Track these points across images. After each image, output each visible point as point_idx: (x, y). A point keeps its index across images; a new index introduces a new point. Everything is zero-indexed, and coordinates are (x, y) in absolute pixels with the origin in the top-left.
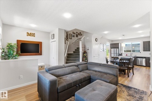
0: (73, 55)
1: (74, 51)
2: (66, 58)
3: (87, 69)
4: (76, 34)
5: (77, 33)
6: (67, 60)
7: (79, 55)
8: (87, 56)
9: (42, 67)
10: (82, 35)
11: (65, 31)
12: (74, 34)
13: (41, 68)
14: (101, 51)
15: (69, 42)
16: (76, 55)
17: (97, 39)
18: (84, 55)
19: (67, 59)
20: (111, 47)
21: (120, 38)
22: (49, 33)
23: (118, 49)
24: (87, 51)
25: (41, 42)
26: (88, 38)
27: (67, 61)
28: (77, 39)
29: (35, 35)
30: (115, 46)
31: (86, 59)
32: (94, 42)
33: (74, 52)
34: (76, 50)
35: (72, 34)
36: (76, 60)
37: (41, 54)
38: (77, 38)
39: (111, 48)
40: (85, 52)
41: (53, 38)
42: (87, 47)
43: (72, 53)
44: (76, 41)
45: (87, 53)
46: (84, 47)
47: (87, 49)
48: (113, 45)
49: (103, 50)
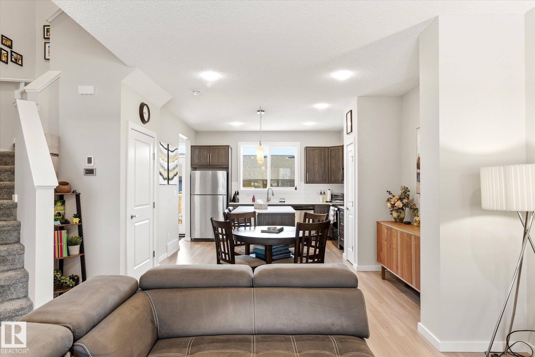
8: (78, 215)
10: (17, 60)
14: (161, 179)
17: (145, 110)
18: (58, 209)
20: (196, 161)
21: (236, 125)
24: (82, 184)
30: (212, 157)
31: (70, 243)
32: (131, 125)
39: (194, 167)
40: (61, 193)
42: (81, 152)
45: (78, 197)
46: (55, 155)
47: (83, 172)
48: (205, 153)
49: (166, 176)
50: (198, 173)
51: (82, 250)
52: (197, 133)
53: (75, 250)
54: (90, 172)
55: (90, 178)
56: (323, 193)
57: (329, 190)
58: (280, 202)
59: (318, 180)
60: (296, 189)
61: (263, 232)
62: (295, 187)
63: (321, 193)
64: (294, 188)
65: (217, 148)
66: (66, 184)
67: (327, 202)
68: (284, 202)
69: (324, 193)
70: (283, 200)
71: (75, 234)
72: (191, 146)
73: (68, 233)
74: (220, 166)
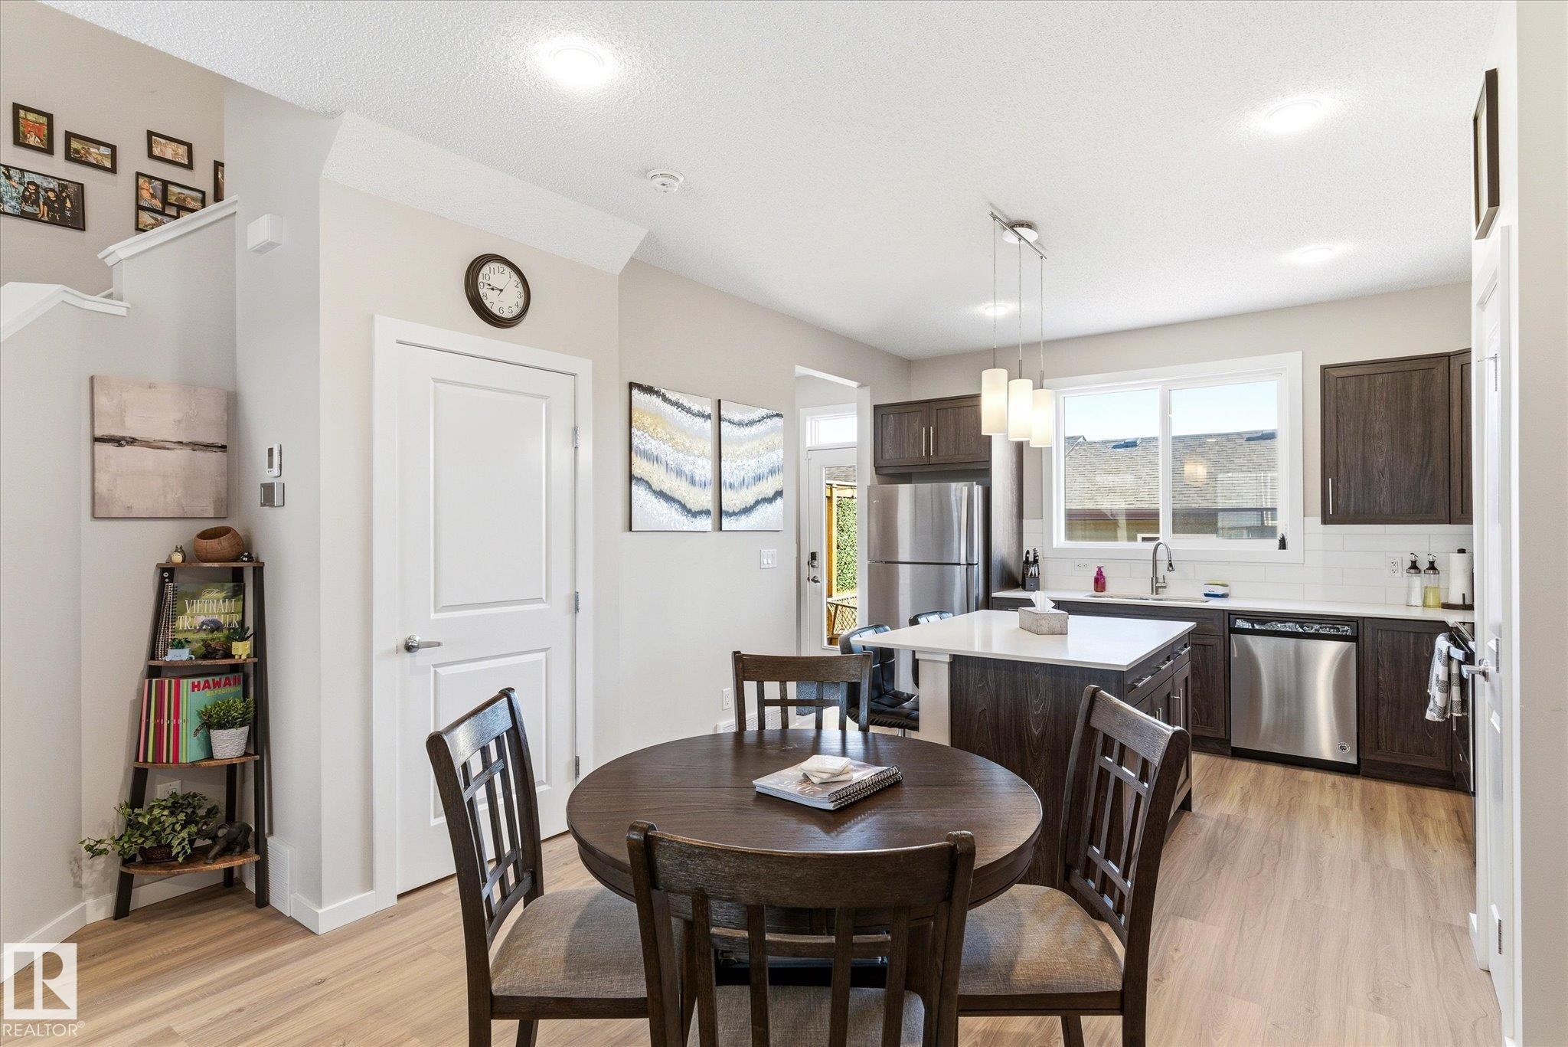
30: (935, 438)
46: (205, 446)
48: (916, 425)
52: (908, 365)
55: (274, 511)
56: (1423, 565)
57: (1462, 551)
58: (1206, 595)
59: (1387, 509)
60: (1283, 545)
62: (1279, 537)
63: (1414, 566)
64: (1276, 542)
65: (949, 406)
67: (1447, 606)
68: (1223, 596)
69: (1432, 566)
70: (1220, 591)
72: (876, 407)
74: (963, 467)
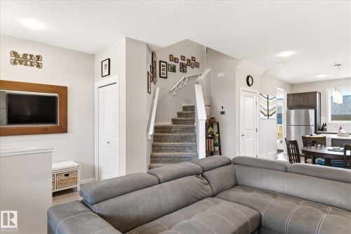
0: (175, 132)
1: (175, 116)
2: (152, 142)
3: (236, 185)
4: (180, 61)
5: (183, 58)
6: (155, 148)
7: (193, 130)
8: (218, 133)
9: (67, 175)
10: (197, 65)
11: (148, 47)
12: (173, 63)
13: (63, 177)
14: (262, 116)
15: (158, 89)
16: (183, 130)
17: (250, 79)
18: (210, 129)
19: (153, 146)
20: (291, 104)
21: (321, 77)
22: (92, 56)
23: (312, 112)
24: (220, 118)
25: (65, 88)
26: (221, 75)
27: (154, 150)
28: (185, 79)
29: (44, 62)
30: (302, 100)
31: (215, 145)
32: (241, 88)
33: (174, 121)
34: (179, 114)
35: (169, 62)
36: (183, 149)
37: (63, 129)
38: (184, 75)
39: (290, 108)
40: (211, 123)
41: (106, 72)
42: (219, 104)
43: (169, 123)
44: (180, 86)
45: (218, 124)
46: (209, 106)
47: (219, 113)
48: (298, 98)
49: (266, 113)
50: (293, 112)
51: (220, 149)
52: (292, 85)
53: (217, 148)
54: (223, 113)
55: (223, 115)
61: (329, 150)
66: (213, 118)
71: (217, 141)
72: (288, 94)
73: (214, 140)
74: (309, 106)
